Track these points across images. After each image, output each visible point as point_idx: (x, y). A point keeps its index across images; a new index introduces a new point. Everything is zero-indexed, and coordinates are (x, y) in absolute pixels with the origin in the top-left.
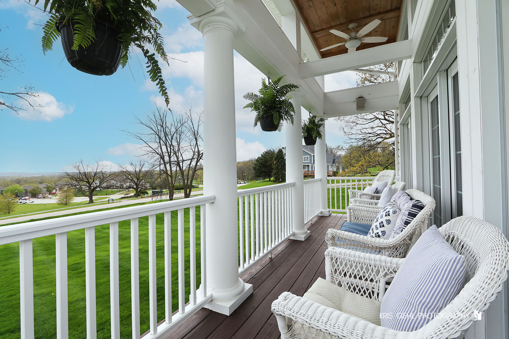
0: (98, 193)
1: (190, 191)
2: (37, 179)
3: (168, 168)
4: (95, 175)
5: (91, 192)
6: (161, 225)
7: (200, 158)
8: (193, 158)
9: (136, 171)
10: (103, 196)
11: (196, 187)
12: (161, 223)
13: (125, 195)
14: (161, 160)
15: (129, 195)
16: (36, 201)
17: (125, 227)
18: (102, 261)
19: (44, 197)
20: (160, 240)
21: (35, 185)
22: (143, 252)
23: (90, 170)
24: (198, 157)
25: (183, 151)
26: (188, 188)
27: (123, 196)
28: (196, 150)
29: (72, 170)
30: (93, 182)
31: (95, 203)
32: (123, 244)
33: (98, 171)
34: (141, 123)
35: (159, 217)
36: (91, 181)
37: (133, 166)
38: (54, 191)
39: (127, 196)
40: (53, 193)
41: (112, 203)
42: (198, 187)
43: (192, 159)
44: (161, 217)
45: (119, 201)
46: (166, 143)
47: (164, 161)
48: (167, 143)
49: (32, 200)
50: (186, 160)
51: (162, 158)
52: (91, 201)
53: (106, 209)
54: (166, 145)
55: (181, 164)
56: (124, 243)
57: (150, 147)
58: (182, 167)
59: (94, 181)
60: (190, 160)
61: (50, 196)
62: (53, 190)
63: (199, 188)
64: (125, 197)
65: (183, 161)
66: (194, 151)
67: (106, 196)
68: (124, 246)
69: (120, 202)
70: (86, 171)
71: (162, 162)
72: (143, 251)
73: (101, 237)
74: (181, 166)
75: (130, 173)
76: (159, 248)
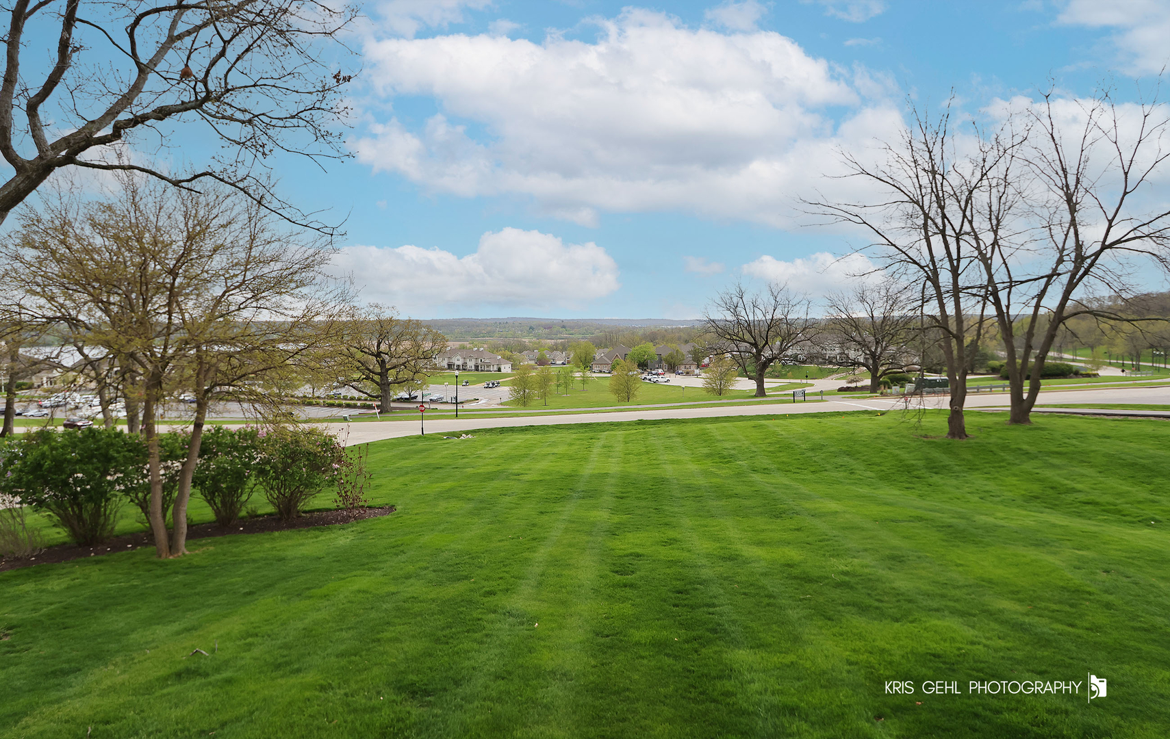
0: (788, 372)
1: (1035, 391)
2: (682, 334)
3: (950, 310)
4: (769, 327)
5: (760, 370)
6: (905, 492)
7: (1086, 273)
8: (1055, 273)
9: (872, 317)
10: (799, 381)
11: (1088, 376)
12: (907, 485)
13: (850, 382)
14: (929, 283)
15: (859, 384)
16: (675, 380)
17: (802, 477)
18: (684, 566)
19: (687, 373)
20: (866, 550)
21: (674, 345)
22: (795, 578)
23: (760, 316)
24: (1077, 269)
25: (1012, 251)
26: (1027, 379)
27: (844, 384)
28: (1071, 243)
29: (722, 315)
30: (764, 346)
31: (769, 396)
32: (763, 531)
33: (778, 315)
34: (864, 172)
35: (907, 466)
36: (761, 343)
37: (865, 303)
38: (706, 361)
39: (853, 385)
40: (704, 366)
41: (801, 402)
42: (1095, 375)
43: (1050, 277)
44: (913, 465)
45: (819, 398)
46: (944, 225)
47: (937, 286)
48: (948, 227)
49: (668, 376)
50: (1022, 282)
51: (934, 278)
52: (761, 391)
53: (781, 415)
54: (943, 233)
55: (1003, 295)
56: (766, 527)
57: (893, 245)
58: (1008, 307)
59: (767, 343)
60: (1046, 279)
61: (697, 371)
62: (704, 357)
63: (1099, 379)
64: (848, 389)
65: (1011, 284)
66: (1060, 247)
67: (804, 381)
68: (762, 536)
69: (822, 400)
70: (751, 318)
71: (931, 290)
72: (795, 572)
73: (730, 493)
74: (1004, 302)
75: (855, 323)
76: (847, 579)
